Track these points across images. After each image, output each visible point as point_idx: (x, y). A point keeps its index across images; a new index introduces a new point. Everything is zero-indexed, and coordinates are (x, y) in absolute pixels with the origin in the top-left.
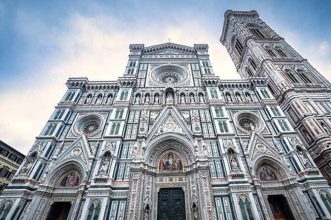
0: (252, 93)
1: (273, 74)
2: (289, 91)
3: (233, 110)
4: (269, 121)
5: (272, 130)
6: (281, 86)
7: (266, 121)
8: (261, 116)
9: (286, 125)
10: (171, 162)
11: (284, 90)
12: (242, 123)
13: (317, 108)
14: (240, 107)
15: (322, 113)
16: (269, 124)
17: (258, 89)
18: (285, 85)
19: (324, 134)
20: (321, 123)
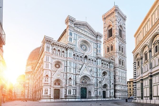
1: (116, 59)
2: (117, 67)
3: (102, 70)
4: (109, 75)
5: (109, 78)
6: (116, 64)
8: (108, 73)
10: (84, 81)
11: (116, 66)
12: (103, 73)
13: (120, 74)
14: (104, 69)
15: (120, 76)
16: (109, 76)
17: (111, 65)
18: (117, 65)
19: (118, 81)
20: (119, 78)
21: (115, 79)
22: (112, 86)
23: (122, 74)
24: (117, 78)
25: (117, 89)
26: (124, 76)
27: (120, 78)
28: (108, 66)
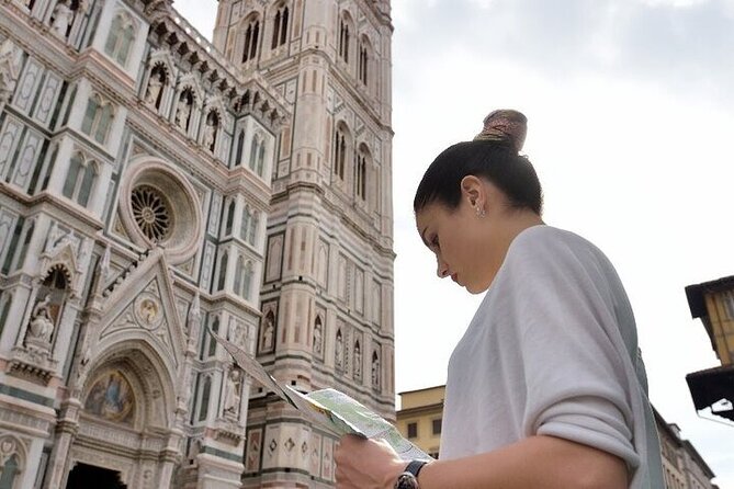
0: (226, 121)
1: (308, 109)
2: (312, 187)
3: (141, 141)
4: (217, 242)
5: (207, 273)
6: (304, 158)
7: (208, 237)
8: (205, 211)
9: (248, 280)
11: (303, 178)
12: (141, 197)
13: (334, 274)
14: (168, 143)
15: (333, 294)
16: (210, 250)
17: (251, 126)
18: (314, 166)
19: (305, 349)
20: (318, 321)
21: (275, 324)
22: (231, 399)
23: (347, 280)
24: (299, 306)
25: (283, 458)
26: (372, 316)
27: (332, 325)
28: (220, 134)
